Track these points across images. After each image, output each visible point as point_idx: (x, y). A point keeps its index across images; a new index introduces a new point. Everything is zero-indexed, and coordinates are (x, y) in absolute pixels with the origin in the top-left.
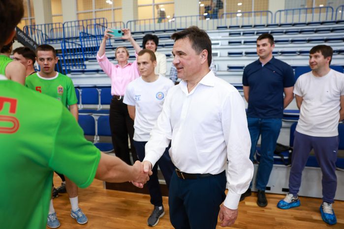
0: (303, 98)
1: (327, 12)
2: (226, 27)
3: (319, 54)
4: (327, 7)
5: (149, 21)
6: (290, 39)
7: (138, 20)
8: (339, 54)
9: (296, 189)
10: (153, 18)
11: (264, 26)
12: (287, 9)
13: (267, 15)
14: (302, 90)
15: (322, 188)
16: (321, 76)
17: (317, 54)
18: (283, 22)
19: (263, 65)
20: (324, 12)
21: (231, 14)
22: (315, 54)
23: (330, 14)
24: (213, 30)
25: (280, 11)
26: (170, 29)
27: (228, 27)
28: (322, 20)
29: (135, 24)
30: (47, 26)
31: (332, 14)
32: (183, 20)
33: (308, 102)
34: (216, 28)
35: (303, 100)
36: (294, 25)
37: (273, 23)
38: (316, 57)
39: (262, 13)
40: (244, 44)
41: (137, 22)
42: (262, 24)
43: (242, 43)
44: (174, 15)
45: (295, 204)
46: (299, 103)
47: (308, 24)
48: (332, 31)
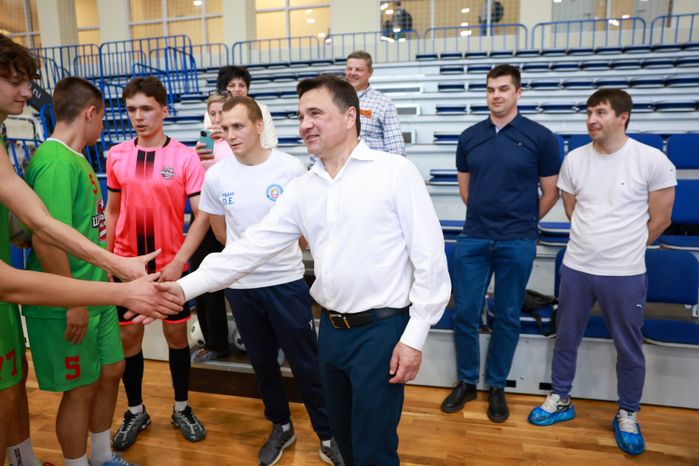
0: (577, 197)
1: (634, 28)
2: (435, 56)
3: (606, 106)
4: (634, 19)
5: (277, 42)
6: (562, 81)
7: (256, 41)
8: (655, 111)
9: (566, 383)
10: (286, 36)
11: (510, 53)
12: (555, 20)
13: (517, 32)
14: (574, 181)
15: (616, 381)
16: (609, 152)
17: (602, 106)
18: (548, 46)
19: (497, 131)
20: (628, 29)
21: (445, 29)
22: (598, 107)
23: (639, 31)
24: (409, 61)
25: (542, 24)
26: (322, 59)
27: (439, 57)
28: (624, 45)
29: (250, 49)
30: (65, 50)
31: (644, 32)
32: (348, 40)
33: (585, 204)
34: (414, 58)
35: (576, 201)
36: (570, 52)
37: (529, 49)
38: (600, 112)
39: (507, 28)
40: (469, 91)
41: (252, 44)
42: (507, 50)
43: (466, 87)
44: (329, 30)
45: (565, 415)
46: (569, 207)
47: (598, 51)
48: (644, 65)
